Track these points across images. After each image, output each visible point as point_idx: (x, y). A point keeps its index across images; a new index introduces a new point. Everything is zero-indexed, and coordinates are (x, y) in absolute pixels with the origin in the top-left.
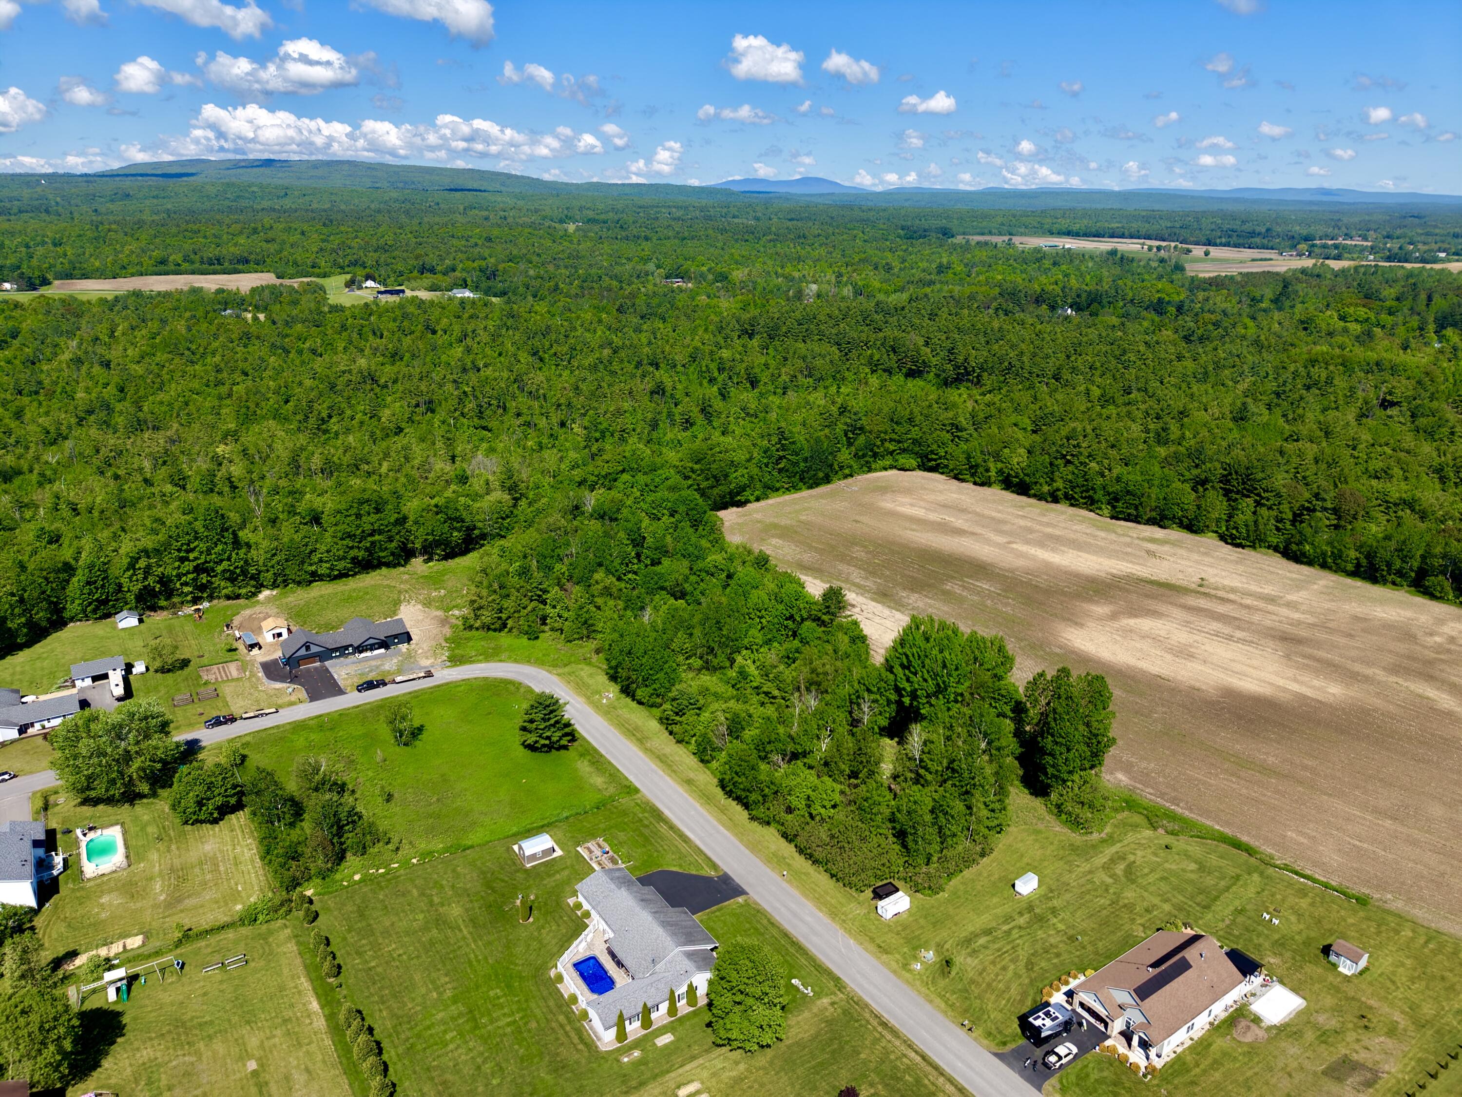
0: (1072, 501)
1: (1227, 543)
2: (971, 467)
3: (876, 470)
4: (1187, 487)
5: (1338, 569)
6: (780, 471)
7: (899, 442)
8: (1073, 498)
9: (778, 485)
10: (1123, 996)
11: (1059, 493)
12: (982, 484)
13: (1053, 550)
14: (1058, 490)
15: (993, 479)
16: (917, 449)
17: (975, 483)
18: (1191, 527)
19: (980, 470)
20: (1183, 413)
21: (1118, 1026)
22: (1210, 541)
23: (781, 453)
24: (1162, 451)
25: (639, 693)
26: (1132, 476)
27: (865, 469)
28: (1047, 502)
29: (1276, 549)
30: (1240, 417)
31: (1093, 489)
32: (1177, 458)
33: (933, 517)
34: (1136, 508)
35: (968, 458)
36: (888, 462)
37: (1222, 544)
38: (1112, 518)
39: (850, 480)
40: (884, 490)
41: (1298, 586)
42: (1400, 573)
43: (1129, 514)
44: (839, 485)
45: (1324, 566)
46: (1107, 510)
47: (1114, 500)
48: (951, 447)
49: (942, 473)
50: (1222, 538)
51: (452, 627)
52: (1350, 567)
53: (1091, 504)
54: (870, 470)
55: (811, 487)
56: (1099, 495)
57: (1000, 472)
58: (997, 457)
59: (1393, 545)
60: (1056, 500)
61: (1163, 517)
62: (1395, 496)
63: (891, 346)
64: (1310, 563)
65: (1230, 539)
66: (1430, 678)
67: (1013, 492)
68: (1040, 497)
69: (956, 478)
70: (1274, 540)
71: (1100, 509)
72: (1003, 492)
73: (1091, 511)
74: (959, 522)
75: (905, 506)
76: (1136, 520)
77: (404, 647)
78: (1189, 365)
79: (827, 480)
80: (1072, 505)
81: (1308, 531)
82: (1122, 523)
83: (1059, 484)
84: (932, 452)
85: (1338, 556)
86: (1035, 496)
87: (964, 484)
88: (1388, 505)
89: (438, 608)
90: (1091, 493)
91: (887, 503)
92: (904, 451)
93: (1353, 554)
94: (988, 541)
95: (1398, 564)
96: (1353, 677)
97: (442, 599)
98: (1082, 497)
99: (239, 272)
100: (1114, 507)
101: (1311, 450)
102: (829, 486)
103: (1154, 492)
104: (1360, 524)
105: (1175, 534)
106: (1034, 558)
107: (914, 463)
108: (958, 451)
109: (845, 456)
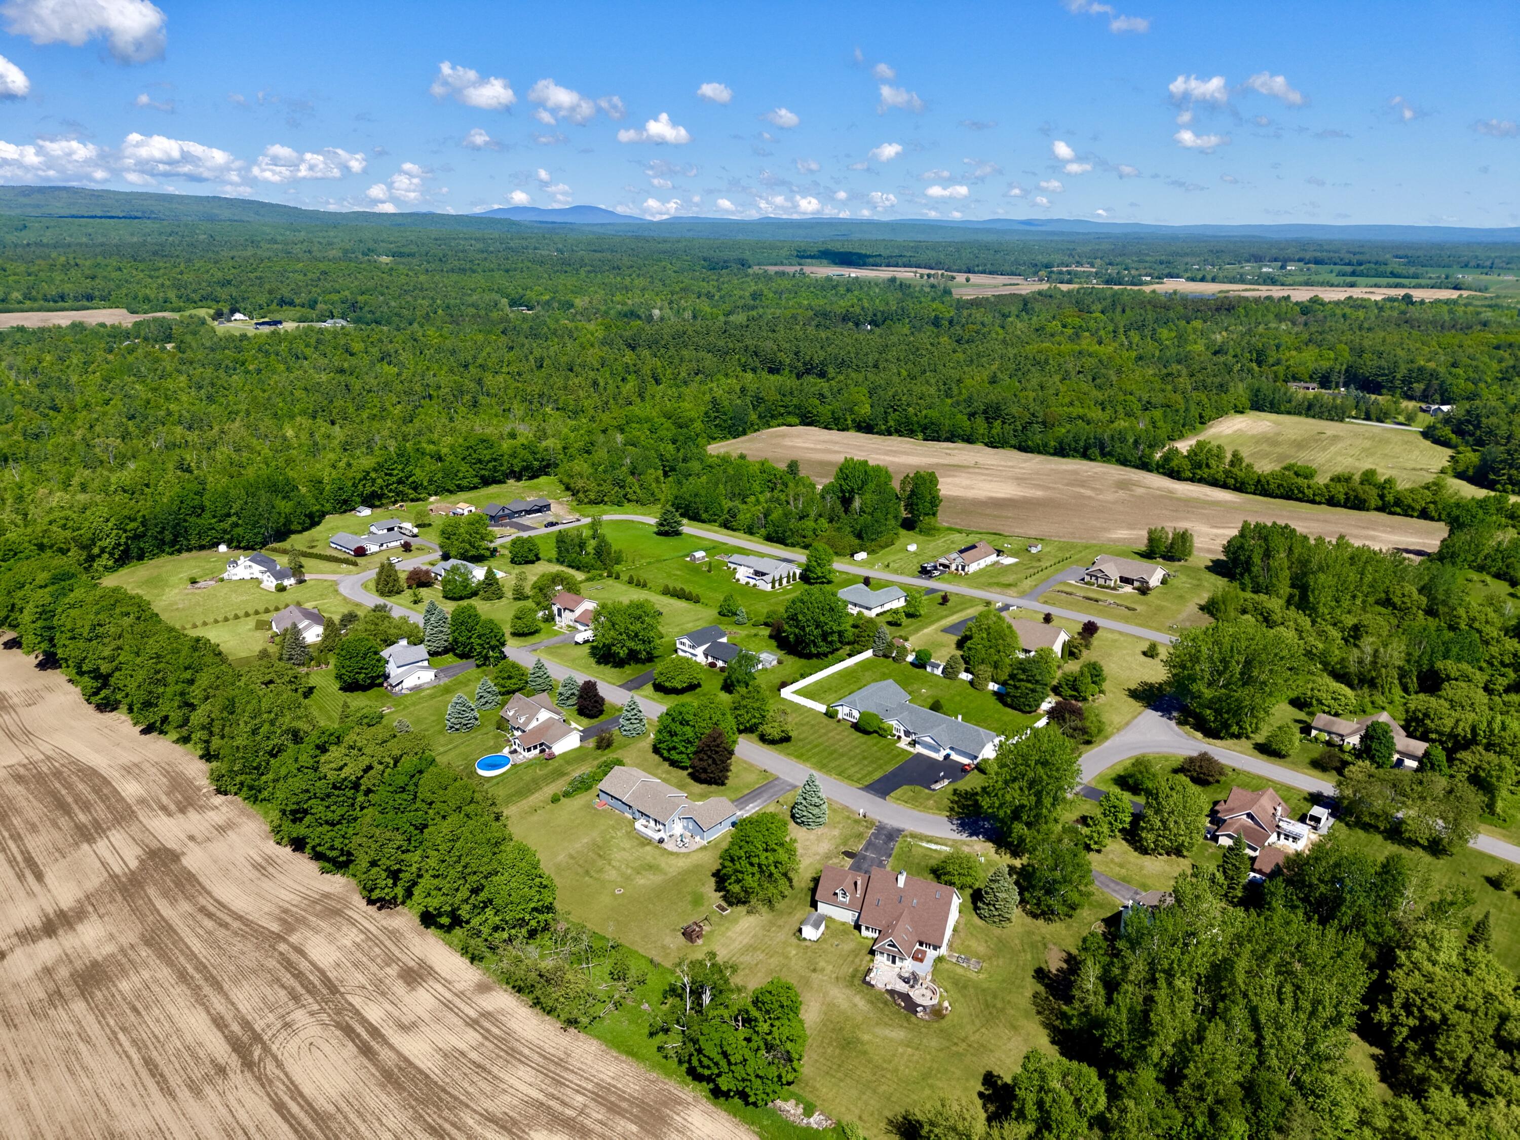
0: (900, 433)
1: (989, 447)
2: (835, 420)
3: (773, 427)
4: (965, 418)
5: (1046, 453)
6: (715, 426)
7: (786, 407)
8: (900, 431)
10: (955, 555)
11: (891, 429)
12: (843, 430)
14: (890, 427)
15: (850, 426)
16: (798, 412)
17: (838, 430)
18: (969, 440)
19: (841, 421)
20: (959, 381)
21: (953, 567)
22: (980, 447)
23: (716, 414)
24: (949, 401)
25: (704, 516)
26: (933, 414)
27: (766, 426)
28: (884, 435)
29: (1014, 447)
30: (993, 381)
31: (911, 424)
32: (958, 403)
33: (817, 446)
34: (937, 433)
35: (833, 413)
36: (780, 421)
37: (987, 447)
38: (923, 440)
39: (759, 432)
40: (784, 436)
41: (1025, 461)
42: (1076, 450)
43: (933, 437)
44: (750, 436)
45: (1039, 452)
46: (921, 436)
47: (924, 429)
48: (820, 409)
49: (815, 426)
50: (986, 445)
52: (1051, 451)
53: (911, 433)
54: (770, 427)
55: (735, 438)
56: (915, 427)
57: (853, 421)
58: (851, 411)
59: (1071, 435)
60: (890, 434)
61: (954, 437)
62: (1074, 415)
64: (1032, 452)
65: (991, 445)
66: (1083, 486)
67: (863, 432)
68: (880, 433)
69: (826, 428)
70: (1013, 442)
71: (917, 435)
72: (857, 433)
73: (911, 438)
74: (836, 448)
75: (799, 443)
76: (938, 439)
77: (551, 511)
78: (960, 356)
79: (744, 433)
80: (900, 435)
81: (1030, 434)
82: (930, 442)
83: (891, 423)
84: (808, 413)
85: (1045, 445)
86: (877, 433)
87: (831, 431)
88: (1071, 420)
90: (910, 426)
91: (788, 442)
92: (789, 413)
93: (1053, 443)
95: (1073, 445)
96: (1049, 488)
98: (905, 430)
99: (88, 308)
100: (925, 434)
101: (1032, 395)
102: (746, 436)
103: (947, 422)
104: (1056, 429)
105: (960, 445)
107: (797, 422)
108: (824, 411)
109: (754, 417)
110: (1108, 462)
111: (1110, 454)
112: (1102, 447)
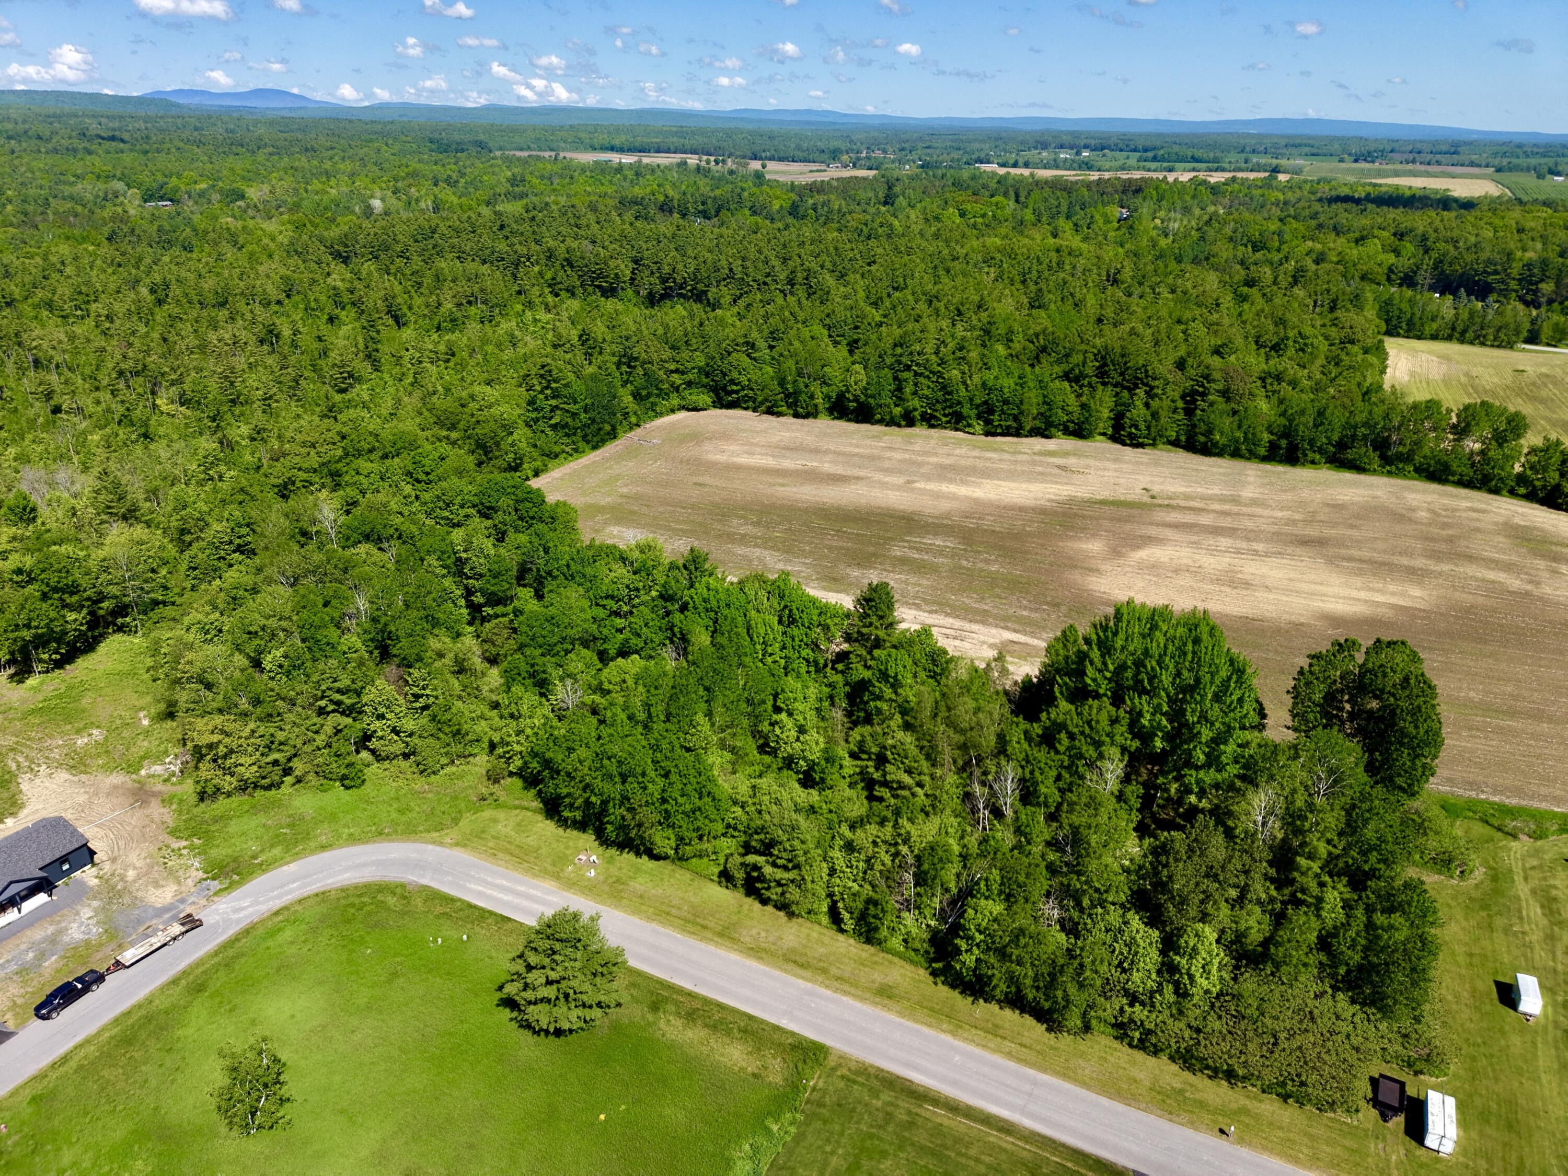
0: (930, 421)
1: (1124, 444)
2: (788, 396)
3: (661, 414)
4: (1065, 385)
5: (1251, 456)
6: (554, 427)
7: (683, 373)
8: (935, 417)
9: (557, 449)
11: (917, 414)
12: (806, 416)
13: (963, 482)
14: (915, 409)
15: (821, 407)
16: (705, 380)
17: (796, 415)
18: (1079, 431)
19: (803, 397)
22: (1100, 445)
23: (554, 402)
27: (651, 413)
28: (899, 426)
29: (1175, 443)
31: (959, 403)
33: (788, 464)
34: (1016, 418)
35: (782, 384)
36: (675, 401)
37: (1119, 446)
38: (987, 434)
39: (638, 431)
42: (1321, 450)
43: (1008, 427)
44: (628, 439)
45: (1236, 454)
46: (979, 427)
47: (985, 412)
48: (753, 372)
49: (746, 409)
50: (1116, 439)
51: (166, 801)
52: (1262, 451)
53: (957, 421)
55: (595, 447)
56: (966, 409)
57: (827, 397)
58: (824, 379)
60: (911, 423)
61: (1049, 424)
63: (566, 260)
64: (1220, 455)
65: (1127, 439)
67: (849, 420)
68: (891, 422)
69: (769, 412)
70: (1173, 435)
71: (969, 425)
72: (837, 422)
73: (957, 430)
74: (826, 467)
75: (739, 455)
76: (1017, 433)
77: (87, 875)
79: (613, 435)
80: (932, 426)
81: (1214, 418)
82: (999, 439)
83: (912, 401)
84: (732, 382)
85: (1252, 441)
86: (880, 422)
87: (782, 419)
89: (108, 769)
90: (958, 408)
91: (715, 455)
92: (689, 384)
93: (1266, 436)
94: (884, 485)
95: (1321, 440)
97: (104, 748)
98: (945, 415)
100: (988, 422)
102: (617, 442)
103: (1033, 396)
105: (1060, 443)
106: (954, 497)
107: (709, 401)
108: (763, 378)
109: (627, 400)
110: (1399, 473)
111: (1407, 458)
112: (1381, 446)
